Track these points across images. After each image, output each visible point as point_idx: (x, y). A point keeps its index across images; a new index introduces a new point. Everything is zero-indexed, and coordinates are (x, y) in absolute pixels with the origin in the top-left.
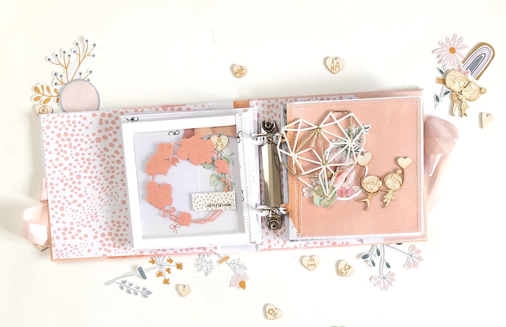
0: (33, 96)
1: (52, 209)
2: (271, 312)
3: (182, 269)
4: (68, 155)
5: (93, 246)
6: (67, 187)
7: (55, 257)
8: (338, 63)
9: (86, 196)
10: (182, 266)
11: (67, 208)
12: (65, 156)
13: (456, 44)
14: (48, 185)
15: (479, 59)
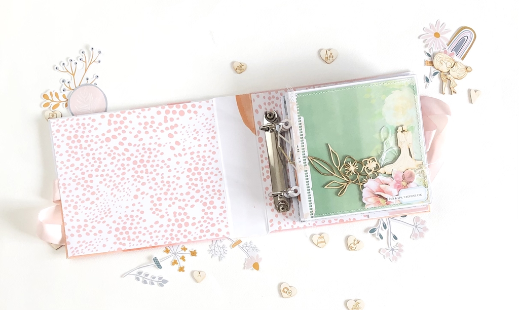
0: (42, 103)
1: (66, 208)
2: (286, 290)
3: (196, 256)
4: (79, 155)
5: (107, 241)
6: (79, 186)
7: (70, 255)
9: (98, 193)
10: (196, 253)
11: (80, 206)
12: (76, 156)
13: (440, 29)
14: (61, 185)
15: (463, 41)
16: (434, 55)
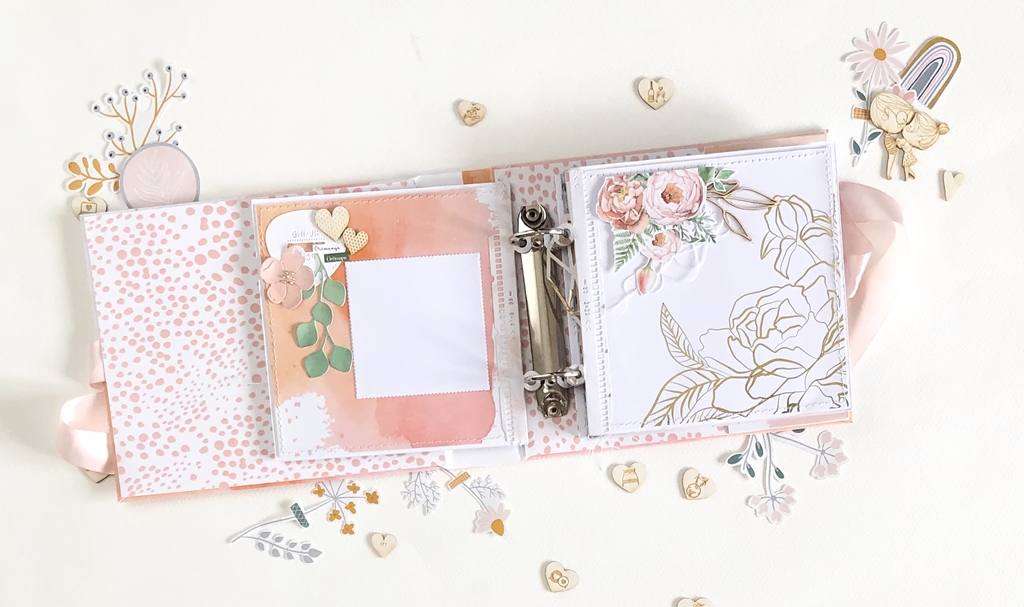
0: (66, 181)
1: (115, 399)
2: (556, 577)
3: (377, 503)
4: (142, 291)
5: (199, 467)
6: (143, 355)
7: (125, 493)
8: (661, 89)
9: (181, 370)
10: (378, 497)
11: (145, 395)
12: (136, 293)
13: (887, 41)
14: (105, 352)
15: (932, 68)
16: (873, 95)
